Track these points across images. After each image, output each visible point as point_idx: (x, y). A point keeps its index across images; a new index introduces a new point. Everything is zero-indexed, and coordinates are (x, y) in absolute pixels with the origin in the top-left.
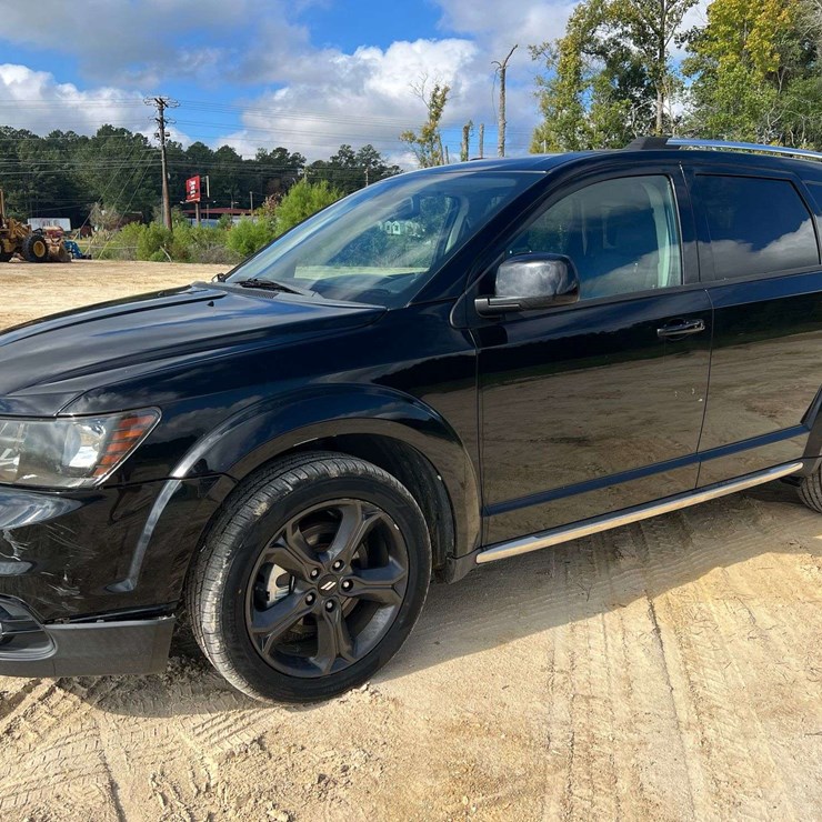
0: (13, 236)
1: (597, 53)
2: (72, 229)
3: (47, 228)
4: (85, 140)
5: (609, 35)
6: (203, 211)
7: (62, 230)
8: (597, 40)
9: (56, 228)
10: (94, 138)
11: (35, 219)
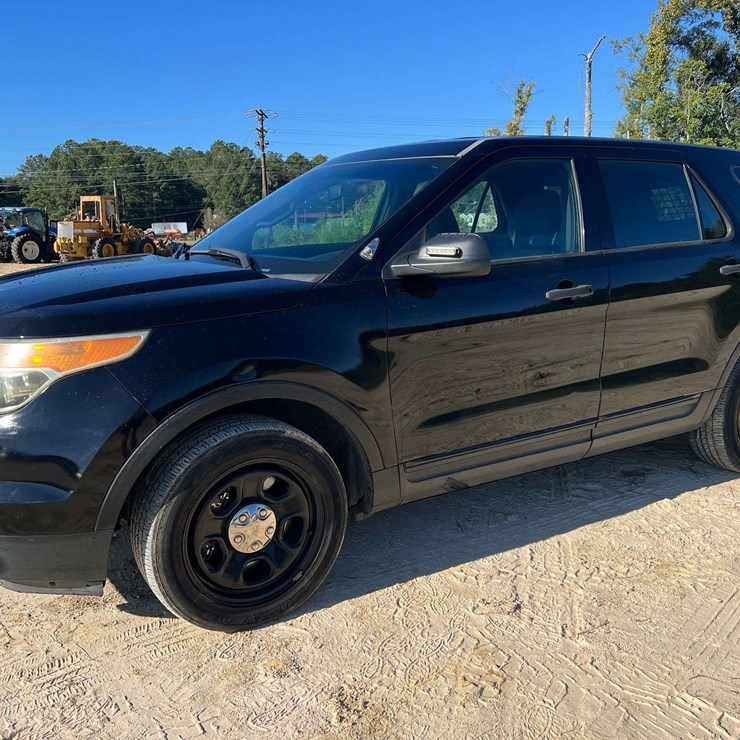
0: (125, 239)
1: (680, 43)
2: (189, 230)
3: (167, 231)
4: (201, 153)
5: (693, 25)
6: (301, 216)
7: (179, 232)
8: (680, 31)
9: (174, 231)
10: (208, 153)
11: (158, 224)
